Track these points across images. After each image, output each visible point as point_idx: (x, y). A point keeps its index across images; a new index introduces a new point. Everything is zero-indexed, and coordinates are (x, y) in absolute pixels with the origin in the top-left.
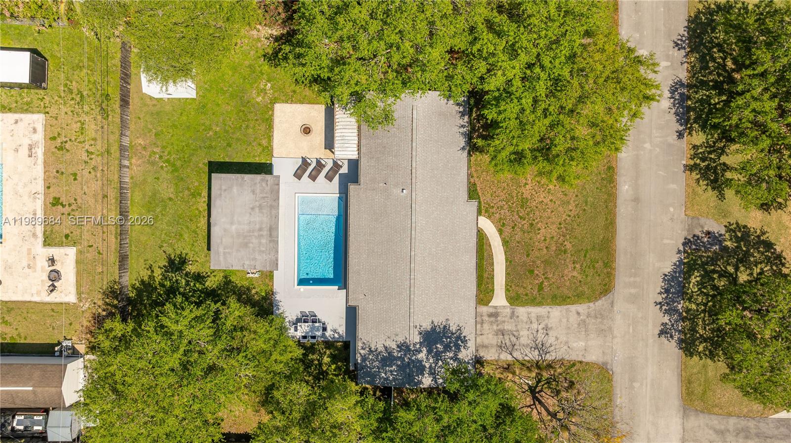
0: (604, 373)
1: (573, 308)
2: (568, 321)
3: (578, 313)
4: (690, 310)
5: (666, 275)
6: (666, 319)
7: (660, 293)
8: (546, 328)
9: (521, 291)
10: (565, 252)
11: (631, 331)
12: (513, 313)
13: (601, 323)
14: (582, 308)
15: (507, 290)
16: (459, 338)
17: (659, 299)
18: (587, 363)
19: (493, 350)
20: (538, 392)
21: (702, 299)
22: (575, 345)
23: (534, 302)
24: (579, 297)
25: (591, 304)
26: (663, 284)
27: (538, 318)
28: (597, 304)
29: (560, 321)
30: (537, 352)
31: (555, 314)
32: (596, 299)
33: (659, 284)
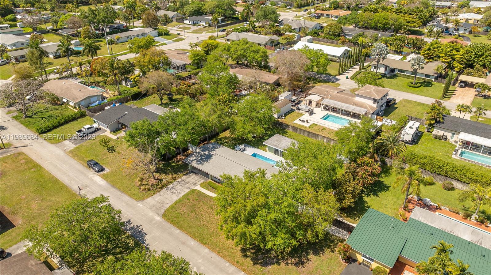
0: (141, 199)
1: (171, 204)
2: (169, 200)
3: (167, 204)
4: (124, 235)
5: (146, 235)
6: (132, 225)
7: (142, 229)
8: (174, 193)
9: (194, 194)
10: (192, 212)
11: (142, 213)
12: (190, 188)
13: (156, 208)
14: (167, 206)
15: (198, 191)
16: (201, 163)
17: (141, 228)
18: (149, 197)
19: (184, 179)
20: (158, 181)
21: (122, 241)
22: (159, 197)
23: (187, 195)
24: (172, 207)
25: (165, 209)
26: (144, 232)
27: (180, 193)
28: (164, 210)
29: (171, 198)
30: (170, 187)
31: (175, 198)
32: (165, 211)
33: (145, 231)
